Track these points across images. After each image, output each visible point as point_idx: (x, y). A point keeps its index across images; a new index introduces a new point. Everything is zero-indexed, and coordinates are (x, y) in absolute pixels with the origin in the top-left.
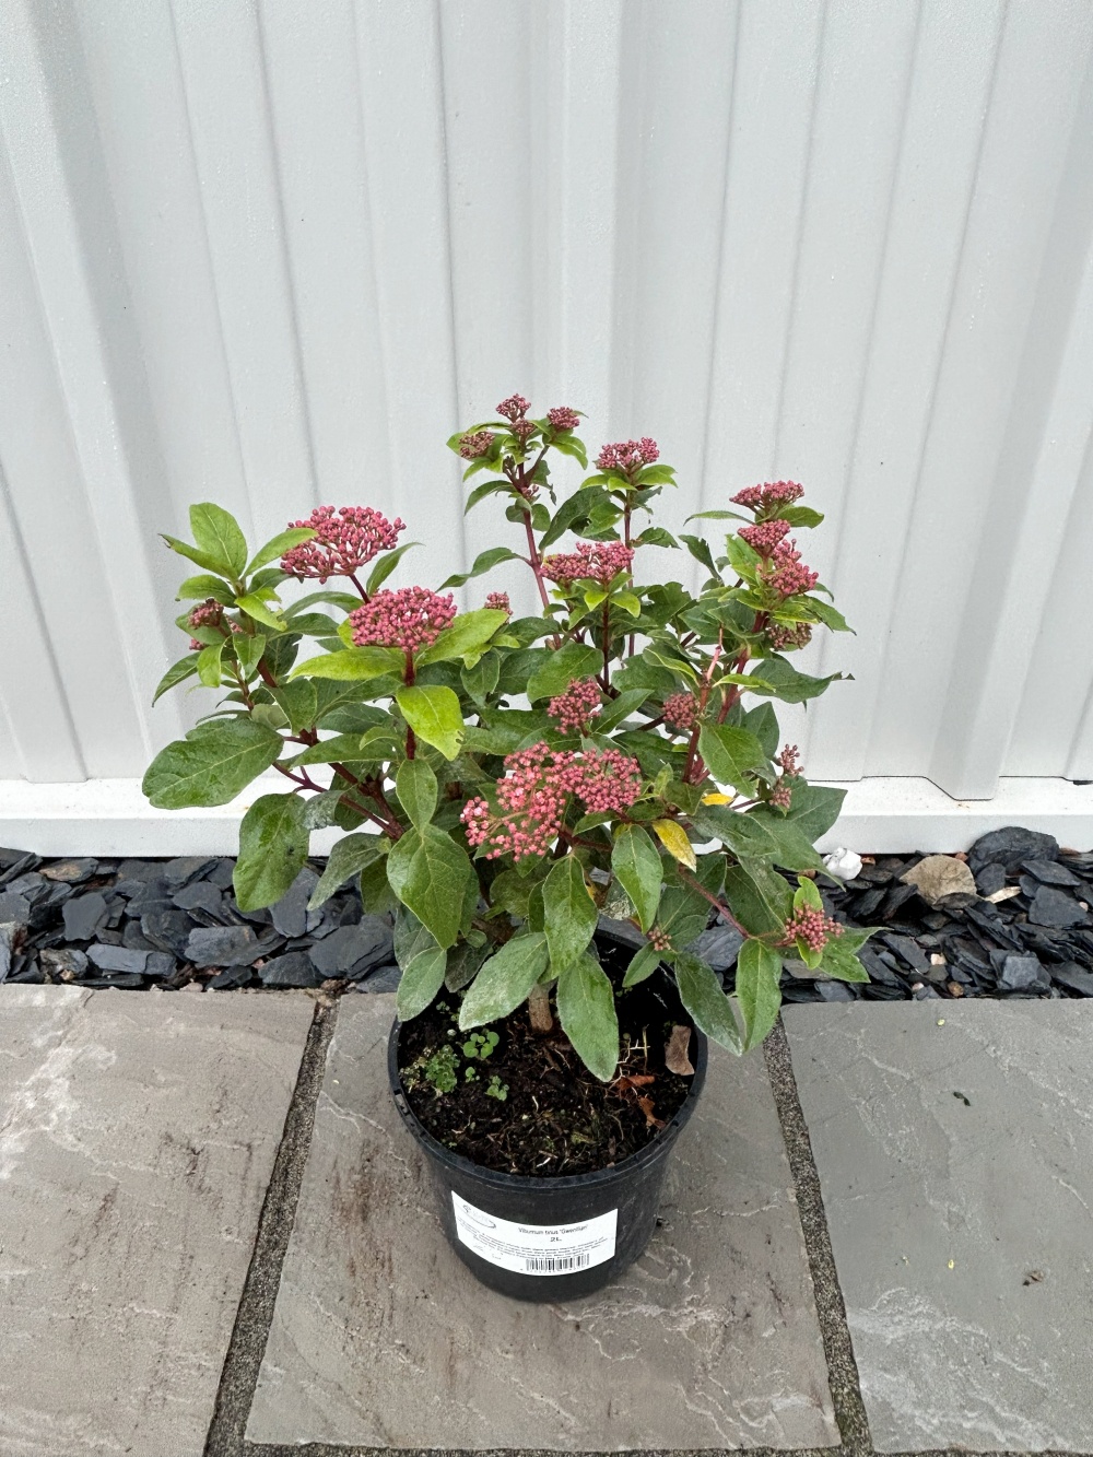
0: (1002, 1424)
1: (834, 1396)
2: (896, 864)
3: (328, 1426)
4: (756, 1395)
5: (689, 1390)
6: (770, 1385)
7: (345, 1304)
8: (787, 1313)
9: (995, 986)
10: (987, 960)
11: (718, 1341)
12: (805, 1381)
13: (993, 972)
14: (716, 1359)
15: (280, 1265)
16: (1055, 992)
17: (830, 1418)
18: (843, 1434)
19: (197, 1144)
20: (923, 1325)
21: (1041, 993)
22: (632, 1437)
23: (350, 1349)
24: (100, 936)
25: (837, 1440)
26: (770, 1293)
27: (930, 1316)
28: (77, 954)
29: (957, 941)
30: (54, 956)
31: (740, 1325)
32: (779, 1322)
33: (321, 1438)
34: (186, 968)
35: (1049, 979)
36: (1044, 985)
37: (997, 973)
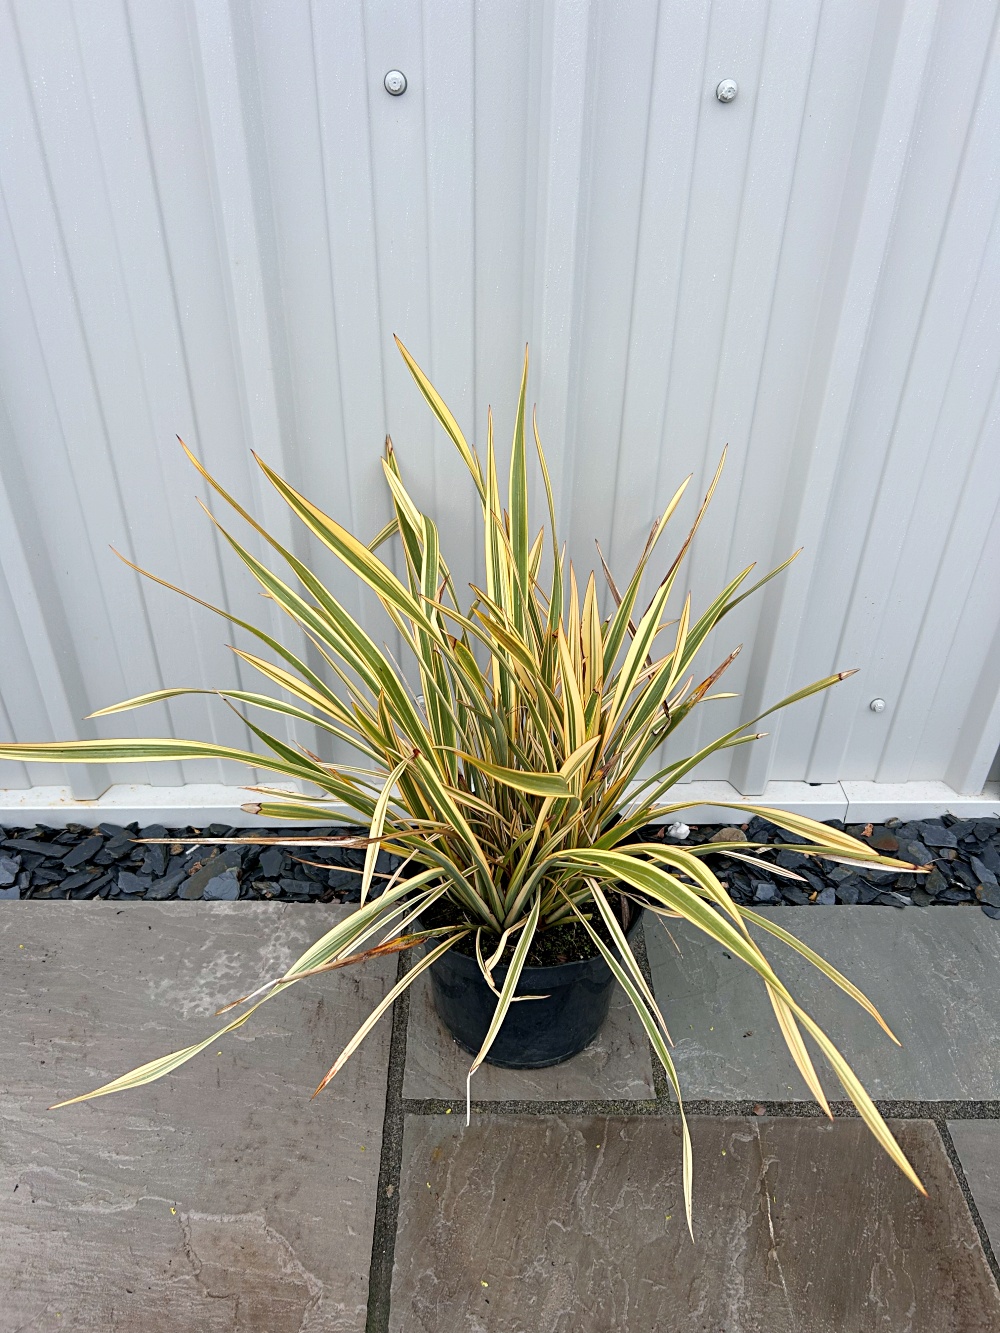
0: (726, 1090)
1: (655, 1081)
2: (709, 830)
3: (438, 1093)
4: (620, 1079)
5: (592, 1079)
6: (628, 1076)
7: (438, 1046)
8: (636, 1048)
9: (751, 898)
10: (749, 886)
11: (605, 1060)
12: (643, 1075)
13: (751, 892)
14: (604, 1067)
15: (406, 1030)
16: (783, 902)
17: (652, 1088)
18: (658, 1094)
19: (356, 977)
20: (696, 1053)
21: (775, 903)
22: (567, 1096)
23: (443, 1064)
24: (284, 874)
25: (655, 1097)
26: (628, 1041)
27: (700, 1050)
28: (274, 884)
29: (735, 875)
30: (261, 885)
31: (614, 1053)
32: (632, 1052)
33: (435, 1097)
34: (329, 891)
35: (780, 895)
36: (777, 899)
37: (754, 892)
